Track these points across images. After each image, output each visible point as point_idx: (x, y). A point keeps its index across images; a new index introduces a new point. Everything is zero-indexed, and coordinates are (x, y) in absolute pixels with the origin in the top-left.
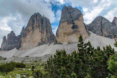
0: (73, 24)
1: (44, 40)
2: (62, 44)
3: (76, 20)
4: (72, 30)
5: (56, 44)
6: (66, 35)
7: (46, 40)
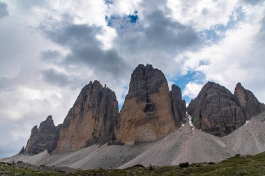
0: (148, 101)
1: (97, 135)
2: (123, 144)
3: (153, 93)
4: (144, 115)
5: (113, 144)
6: (134, 125)
7: (102, 134)
